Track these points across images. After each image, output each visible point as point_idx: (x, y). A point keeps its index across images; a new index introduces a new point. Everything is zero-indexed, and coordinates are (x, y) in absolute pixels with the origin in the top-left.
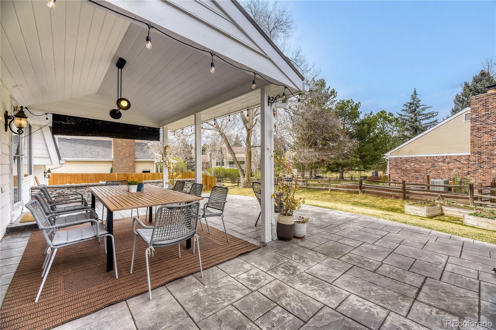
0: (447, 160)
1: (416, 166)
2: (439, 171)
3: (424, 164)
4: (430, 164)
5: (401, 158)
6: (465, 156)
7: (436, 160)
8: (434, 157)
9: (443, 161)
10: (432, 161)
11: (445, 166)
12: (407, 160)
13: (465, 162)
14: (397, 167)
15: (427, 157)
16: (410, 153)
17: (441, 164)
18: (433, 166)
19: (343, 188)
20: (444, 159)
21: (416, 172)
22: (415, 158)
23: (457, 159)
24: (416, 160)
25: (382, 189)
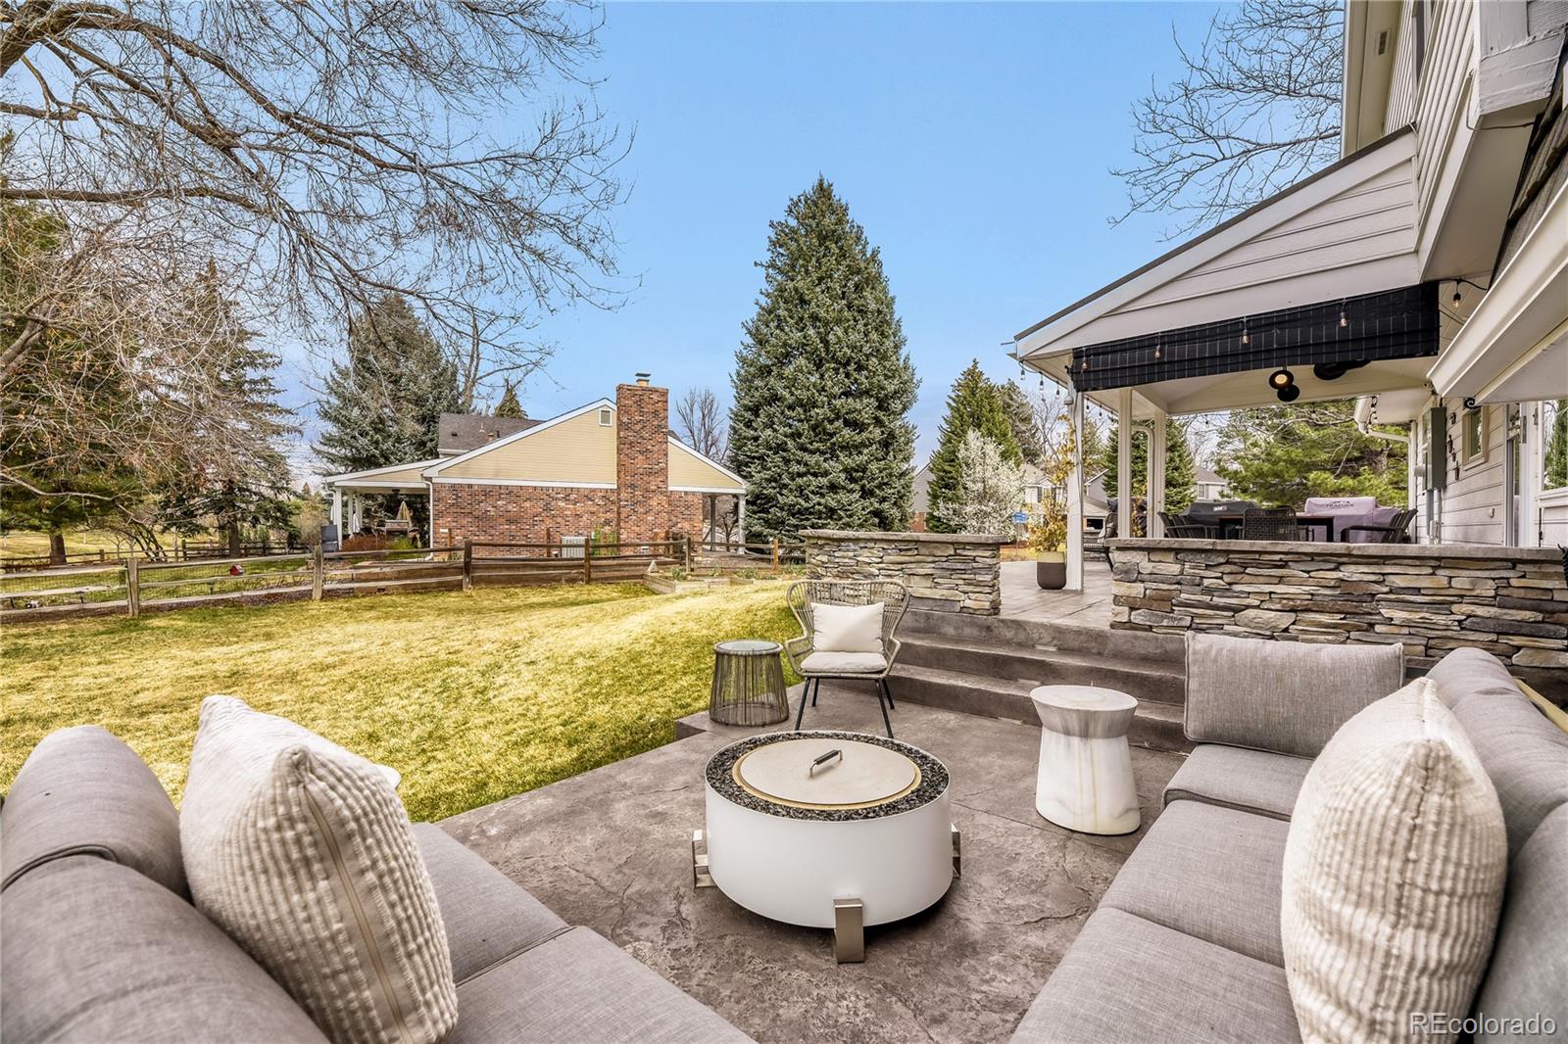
0: (572, 497)
1: (510, 507)
2: (559, 520)
3: (527, 504)
4: (541, 503)
5: (470, 486)
6: (601, 490)
7: (553, 494)
8: (548, 489)
9: (566, 499)
10: (546, 497)
11: (569, 509)
12: (487, 492)
13: (601, 503)
14: (459, 510)
15: (535, 488)
16: (497, 474)
17: (562, 504)
18: (547, 508)
19: (376, 580)
20: (568, 494)
21: (510, 521)
22: (507, 487)
23: (588, 496)
24: (512, 493)
25: (525, 567)
